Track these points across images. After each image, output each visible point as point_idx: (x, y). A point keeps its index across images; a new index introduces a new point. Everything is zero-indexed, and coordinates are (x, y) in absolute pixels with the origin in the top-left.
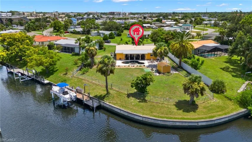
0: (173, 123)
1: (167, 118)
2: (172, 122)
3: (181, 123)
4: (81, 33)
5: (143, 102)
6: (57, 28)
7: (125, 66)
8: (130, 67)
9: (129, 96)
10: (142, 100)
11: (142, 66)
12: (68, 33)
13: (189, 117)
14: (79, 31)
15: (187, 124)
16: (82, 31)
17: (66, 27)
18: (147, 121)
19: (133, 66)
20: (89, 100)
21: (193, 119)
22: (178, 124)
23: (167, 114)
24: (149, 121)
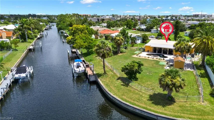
0: (134, 110)
1: (130, 103)
2: (132, 108)
3: (140, 111)
4: (145, 30)
5: (124, 86)
6: (129, 26)
7: (145, 57)
8: (150, 59)
9: (119, 78)
10: (125, 84)
11: (161, 59)
12: (136, 30)
13: (152, 109)
14: (143, 28)
15: (145, 114)
16: (146, 29)
17: (135, 25)
18: (115, 101)
19: (153, 58)
20: (93, 75)
21: (154, 111)
22: (137, 111)
23: (134, 100)
24: (116, 101)
